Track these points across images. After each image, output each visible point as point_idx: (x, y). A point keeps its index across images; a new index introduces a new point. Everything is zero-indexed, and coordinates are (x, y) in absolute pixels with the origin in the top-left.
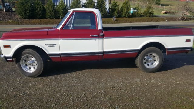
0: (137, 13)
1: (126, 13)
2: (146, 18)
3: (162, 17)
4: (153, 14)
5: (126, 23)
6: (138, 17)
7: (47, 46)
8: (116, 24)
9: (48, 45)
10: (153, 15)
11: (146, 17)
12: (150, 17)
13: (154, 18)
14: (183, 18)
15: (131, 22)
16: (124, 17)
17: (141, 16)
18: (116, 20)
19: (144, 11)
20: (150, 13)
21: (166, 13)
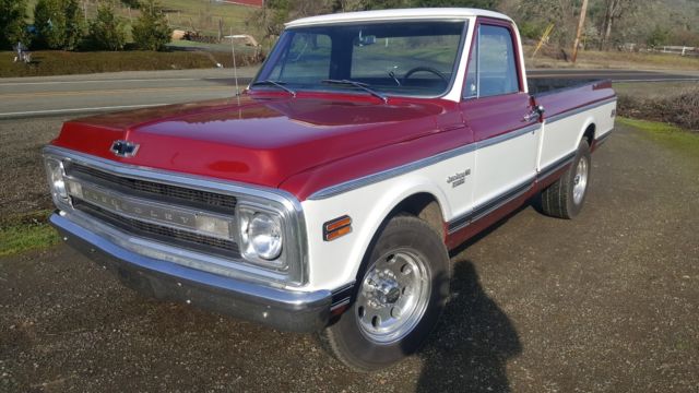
0: (110, 33)
1: (69, 34)
2: (148, 52)
3: (200, 52)
4: (169, 41)
5: (80, 73)
6: (119, 49)
8: (37, 78)
9: (455, 178)
10: (171, 44)
11: (148, 49)
12: (161, 49)
13: (175, 53)
14: (260, 55)
15: (101, 71)
16: (60, 48)
18: (34, 62)
19: (134, 27)
20: (160, 36)
21: (187, 37)
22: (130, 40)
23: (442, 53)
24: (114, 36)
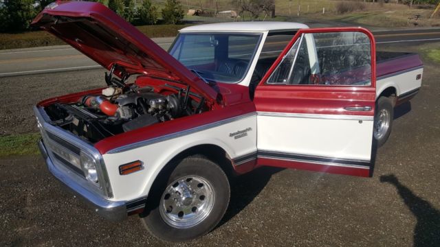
0: (148, 15)
1: (126, 16)
2: (170, 25)
4: (182, 18)
6: (154, 24)
7: (233, 137)
9: (237, 133)
10: (184, 20)
11: (170, 23)
17: (160, 22)
19: (163, 10)
20: (177, 15)
21: (197, 14)
22: (160, 18)
23: (361, 17)
24: (151, 16)
